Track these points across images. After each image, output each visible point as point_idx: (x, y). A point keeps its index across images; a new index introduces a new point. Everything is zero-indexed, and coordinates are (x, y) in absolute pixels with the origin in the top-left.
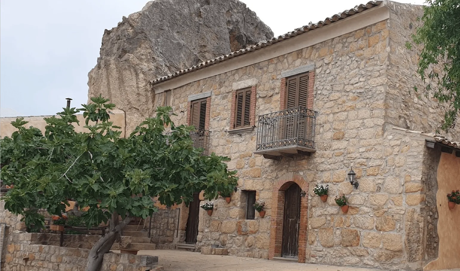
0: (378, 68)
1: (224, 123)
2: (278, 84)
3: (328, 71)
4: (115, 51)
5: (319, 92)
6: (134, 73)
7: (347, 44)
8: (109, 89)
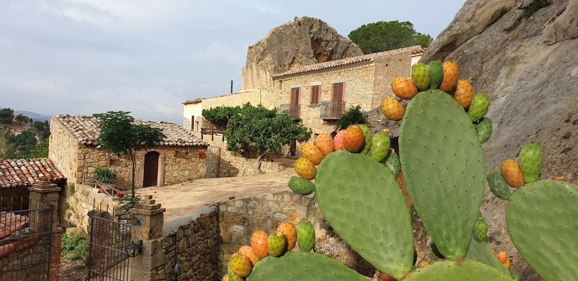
0: (370, 86)
1: (307, 101)
2: (330, 86)
3: (351, 84)
4: (255, 60)
5: (347, 93)
6: (264, 72)
7: (358, 73)
8: (253, 79)
